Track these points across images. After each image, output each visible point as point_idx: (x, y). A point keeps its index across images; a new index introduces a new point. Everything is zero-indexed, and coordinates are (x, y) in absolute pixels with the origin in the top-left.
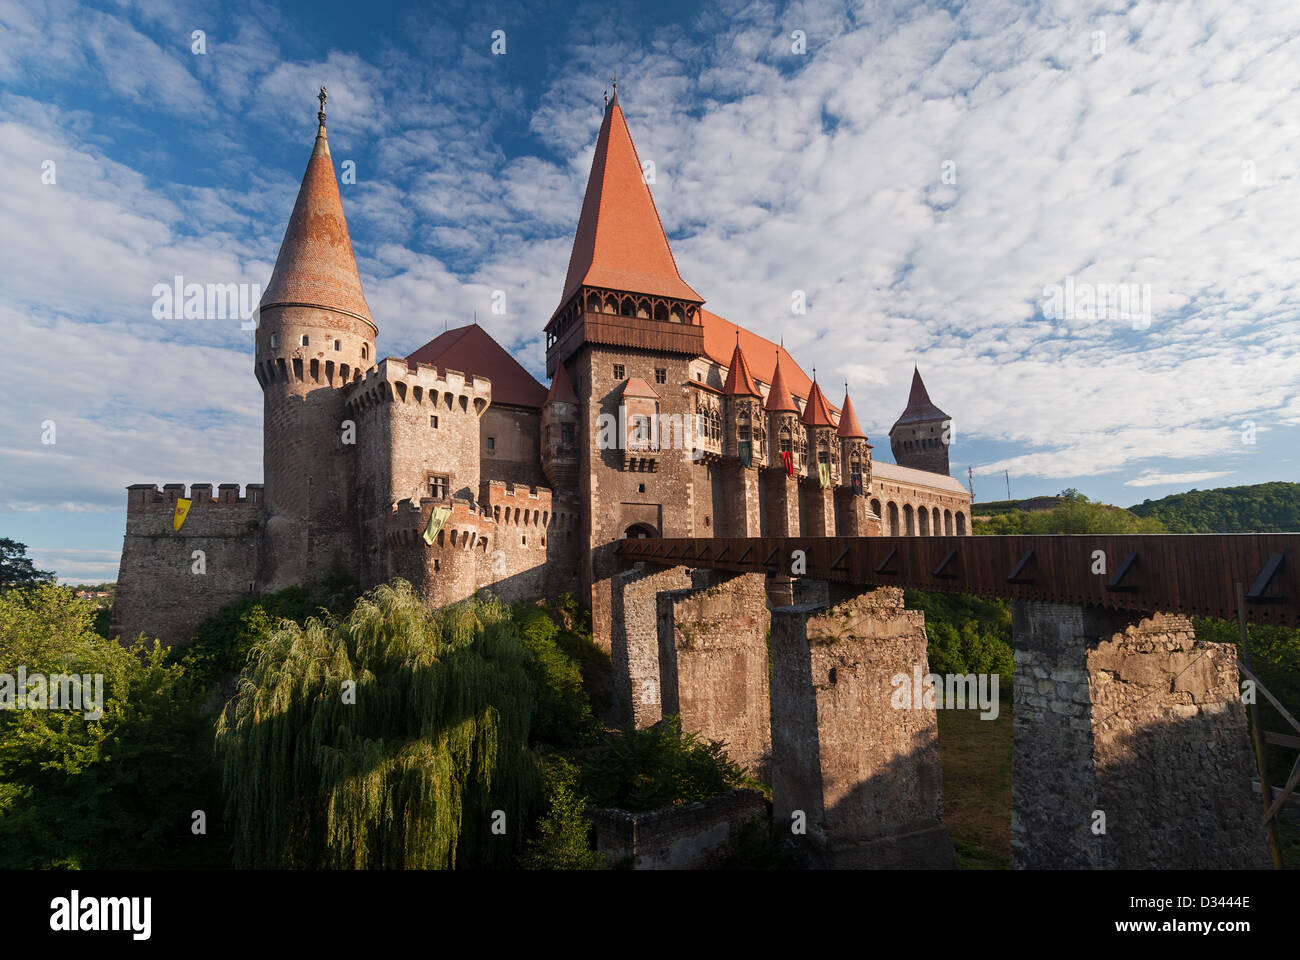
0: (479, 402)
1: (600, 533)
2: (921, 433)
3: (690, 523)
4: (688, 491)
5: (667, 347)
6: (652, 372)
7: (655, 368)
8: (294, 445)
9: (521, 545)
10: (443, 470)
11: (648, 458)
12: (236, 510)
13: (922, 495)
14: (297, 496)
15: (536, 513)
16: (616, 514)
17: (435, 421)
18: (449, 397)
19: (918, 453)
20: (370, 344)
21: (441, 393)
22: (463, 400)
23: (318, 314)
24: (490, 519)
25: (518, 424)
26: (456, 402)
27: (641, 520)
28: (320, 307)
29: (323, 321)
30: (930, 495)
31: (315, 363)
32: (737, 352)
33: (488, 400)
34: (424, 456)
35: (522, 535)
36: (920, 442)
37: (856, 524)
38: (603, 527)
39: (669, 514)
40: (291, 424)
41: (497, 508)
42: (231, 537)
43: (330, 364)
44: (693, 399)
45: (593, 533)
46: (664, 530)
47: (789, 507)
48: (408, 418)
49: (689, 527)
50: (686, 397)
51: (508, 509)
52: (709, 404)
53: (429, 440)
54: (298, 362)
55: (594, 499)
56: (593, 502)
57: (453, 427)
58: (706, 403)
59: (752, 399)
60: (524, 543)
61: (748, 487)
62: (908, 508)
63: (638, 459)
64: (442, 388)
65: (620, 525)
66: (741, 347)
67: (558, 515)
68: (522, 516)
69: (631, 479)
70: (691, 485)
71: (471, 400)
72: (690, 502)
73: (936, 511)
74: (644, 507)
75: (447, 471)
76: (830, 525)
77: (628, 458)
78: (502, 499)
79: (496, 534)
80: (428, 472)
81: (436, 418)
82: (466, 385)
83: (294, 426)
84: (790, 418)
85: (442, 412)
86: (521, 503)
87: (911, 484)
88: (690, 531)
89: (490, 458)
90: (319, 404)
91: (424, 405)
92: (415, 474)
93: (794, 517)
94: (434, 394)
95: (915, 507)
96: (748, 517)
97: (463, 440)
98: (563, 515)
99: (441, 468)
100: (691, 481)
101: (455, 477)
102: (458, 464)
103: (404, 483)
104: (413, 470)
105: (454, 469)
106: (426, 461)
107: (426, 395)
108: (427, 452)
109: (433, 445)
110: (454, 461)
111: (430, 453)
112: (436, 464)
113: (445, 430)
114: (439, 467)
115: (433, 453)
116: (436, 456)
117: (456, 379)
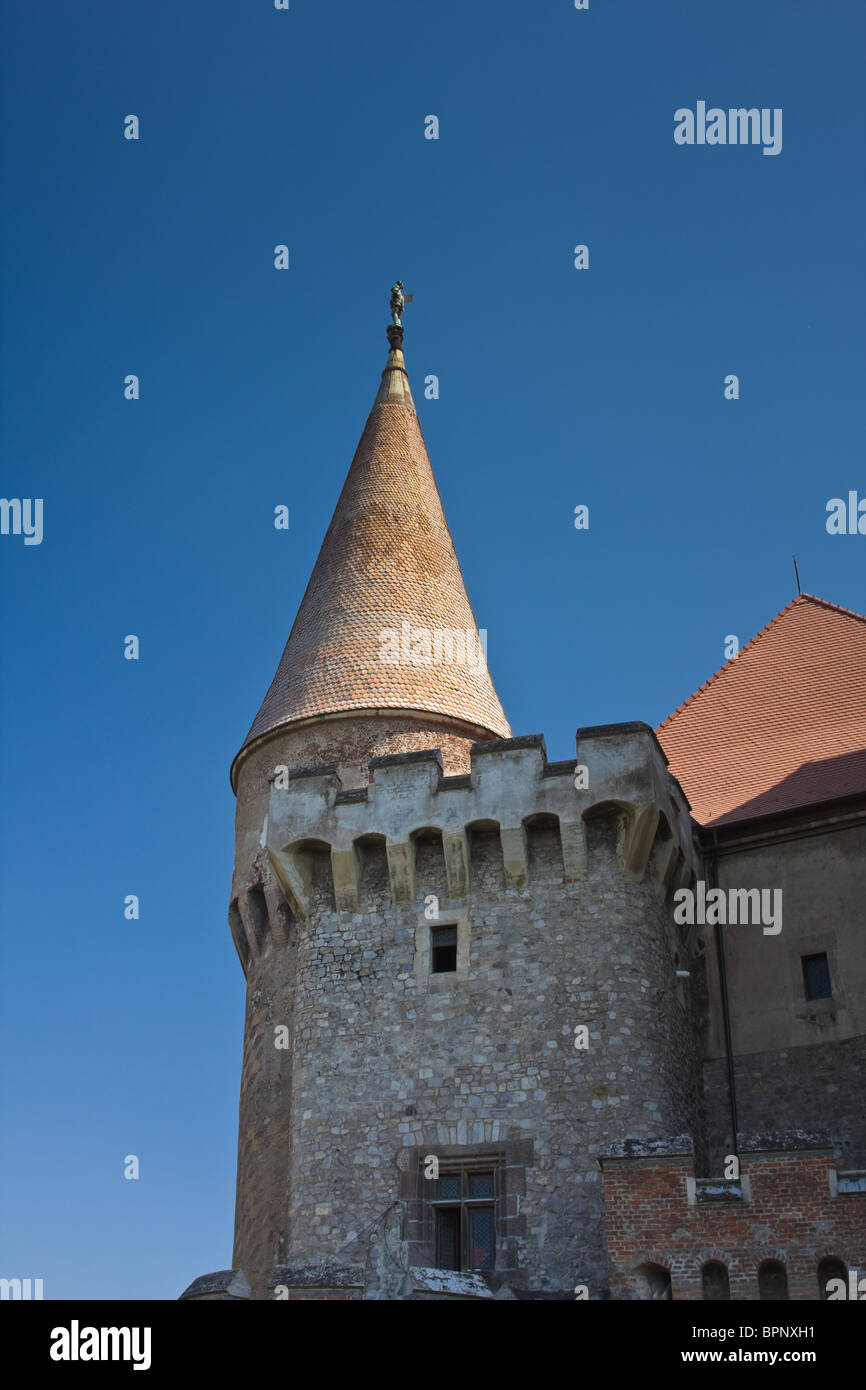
0: (612, 819)
17: (445, 942)
18: (485, 839)
21: (455, 835)
22: (541, 828)
26: (515, 850)
34: (401, 1089)
53: (422, 1025)
57: (517, 947)
64: (454, 817)
71: (569, 818)
75: (496, 1135)
80: (417, 1155)
81: (452, 929)
82: (543, 772)
85: (467, 903)
91: (401, 895)
94: (427, 842)
99: (470, 1131)
101: (530, 1158)
102: (541, 1095)
103: (324, 1219)
104: (358, 1160)
105: (525, 1124)
106: (410, 1111)
107: (400, 862)
108: (411, 1074)
109: (439, 1038)
110: (527, 1086)
111: (429, 1074)
112: (450, 1115)
113: (485, 968)
114: (462, 1126)
115: (437, 1074)
116: (448, 1084)
117: (511, 765)
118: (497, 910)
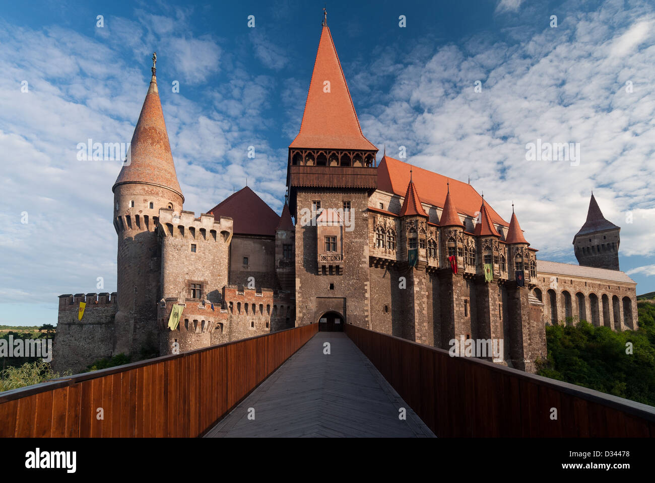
0: (224, 233)
1: (302, 319)
2: (596, 240)
3: (367, 311)
4: (366, 288)
5: (350, 185)
6: (341, 204)
7: (343, 201)
8: (127, 268)
9: (251, 328)
10: (199, 280)
11: (334, 265)
12: (106, 308)
13: (593, 285)
14: (128, 299)
15: (261, 306)
16: (313, 305)
17: (194, 247)
18: (203, 231)
19: (594, 256)
20: (174, 203)
21: (197, 229)
22: (213, 232)
23: (139, 187)
24: (226, 311)
25: (264, 247)
26: (208, 234)
27: (331, 309)
28: (140, 183)
29: (142, 191)
30: (600, 285)
31: (137, 217)
32: (411, 185)
33: (231, 232)
34: (186, 270)
35: (251, 321)
36: (596, 247)
37: (520, 309)
38: (304, 314)
39: (351, 304)
40: (127, 255)
41: (231, 303)
42: (103, 323)
43: (146, 217)
44: (370, 221)
45: (297, 318)
46: (347, 316)
47: (455, 297)
48: (175, 246)
49: (366, 314)
50: (366, 220)
51: (239, 304)
52: (385, 225)
53: (189, 260)
54: (128, 217)
55: (297, 295)
56: (297, 297)
57: (207, 251)
58: (383, 223)
59: (418, 218)
60: (253, 326)
61: (416, 283)
62: (580, 295)
63: (327, 266)
64: (197, 226)
65: (316, 313)
66: (413, 181)
67: (279, 307)
68: (250, 308)
69: (324, 281)
70: (368, 283)
71: (218, 232)
72: (367, 295)
73: (605, 297)
74: (334, 299)
75: (202, 279)
76: (494, 310)
77: (320, 266)
78: (235, 297)
79: (231, 321)
80: (188, 281)
81: (195, 245)
82: (215, 223)
83: (127, 256)
84: (456, 231)
85: (200, 242)
86: (249, 299)
87: (582, 278)
88: (367, 316)
89: (245, 270)
90: (141, 242)
91: (186, 237)
92: (179, 282)
93: (460, 304)
94: (192, 229)
95: (586, 294)
96: (416, 305)
97: (214, 260)
98: (282, 306)
99: (197, 278)
100: (367, 280)
101: (207, 284)
102: (210, 275)
103: (172, 289)
104: (178, 280)
105: (207, 279)
106: (187, 274)
107: (187, 231)
108: (188, 268)
109: (193, 263)
110: (207, 273)
111: (190, 268)
112: (194, 275)
113: (201, 253)
114: (196, 278)
115: (192, 269)
116: (194, 270)
117: (208, 219)
118: (204, 244)
